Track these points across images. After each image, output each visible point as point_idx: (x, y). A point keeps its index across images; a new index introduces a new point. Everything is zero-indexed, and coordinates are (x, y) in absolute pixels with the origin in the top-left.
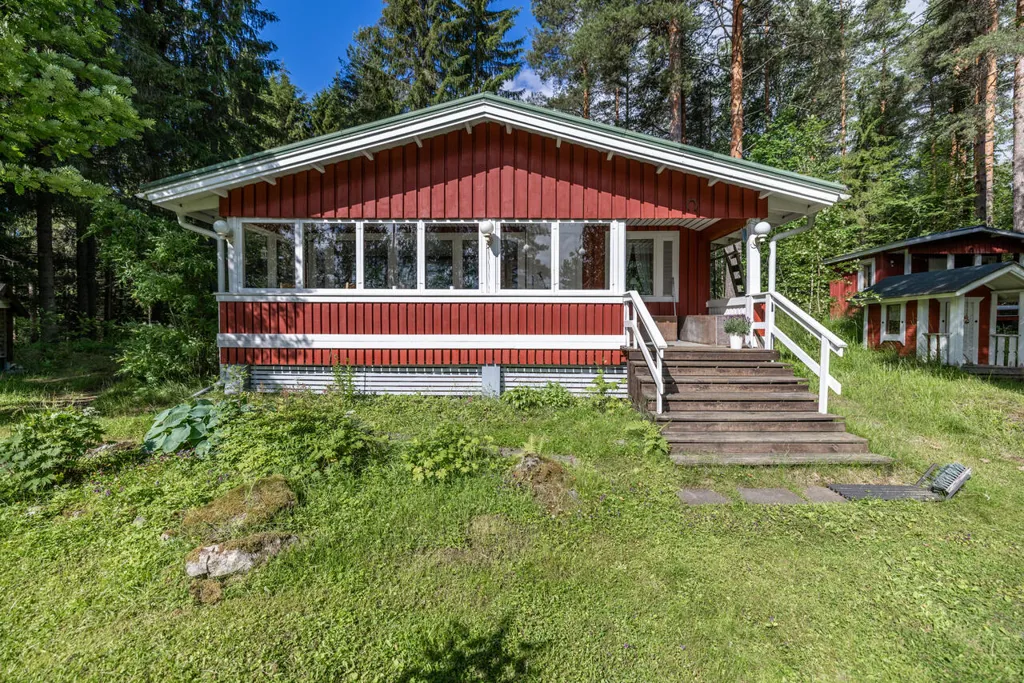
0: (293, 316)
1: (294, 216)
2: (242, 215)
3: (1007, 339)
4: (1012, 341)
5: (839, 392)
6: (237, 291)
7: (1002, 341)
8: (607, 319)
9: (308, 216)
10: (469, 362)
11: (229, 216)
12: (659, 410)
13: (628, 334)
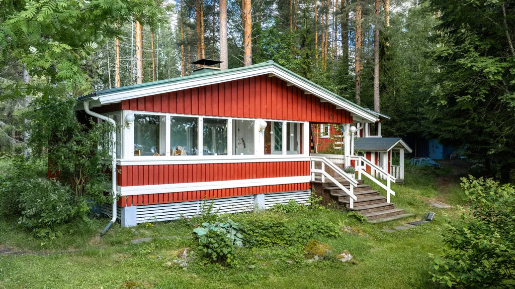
1: (169, 111)
2: (137, 110)
3: (396, 167)
4: (398, 168)
5: (394, 195)
6: (129, 158)
7: (394, 168)
8: (302, 168)
11: (129, 109)
12: (352, 207)
13: (313, 174)
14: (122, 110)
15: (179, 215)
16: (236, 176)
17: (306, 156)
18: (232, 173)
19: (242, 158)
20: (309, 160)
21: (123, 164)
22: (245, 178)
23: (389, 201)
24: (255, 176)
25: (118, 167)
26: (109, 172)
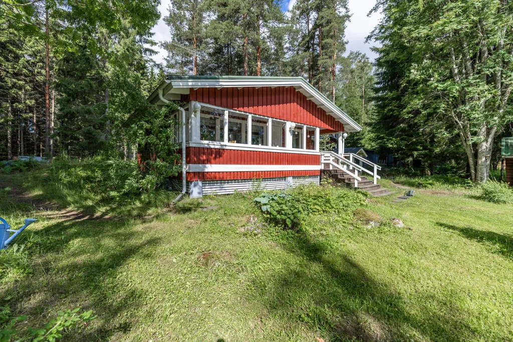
0: (218, 155)
1: (227, 107)
2: (203, 102)
5: (379, 179)
6: (197, 141)
8: (315, 160)
9: (232, 108)
10: (282, 176)
11: (196, 100)
12: (356, 185)
13: (323, 165)
14: (190, 101)
15: (234, 190)
16: (274, 163)
17: (317, 151)
18: (272, 160)
19: (278, 149)
20: (320, 154)
21: (191, 145)
22: (281, 164)
23: (375, 183)
24: (286, 163)
25: (188, 148)
26: (180, 151)
